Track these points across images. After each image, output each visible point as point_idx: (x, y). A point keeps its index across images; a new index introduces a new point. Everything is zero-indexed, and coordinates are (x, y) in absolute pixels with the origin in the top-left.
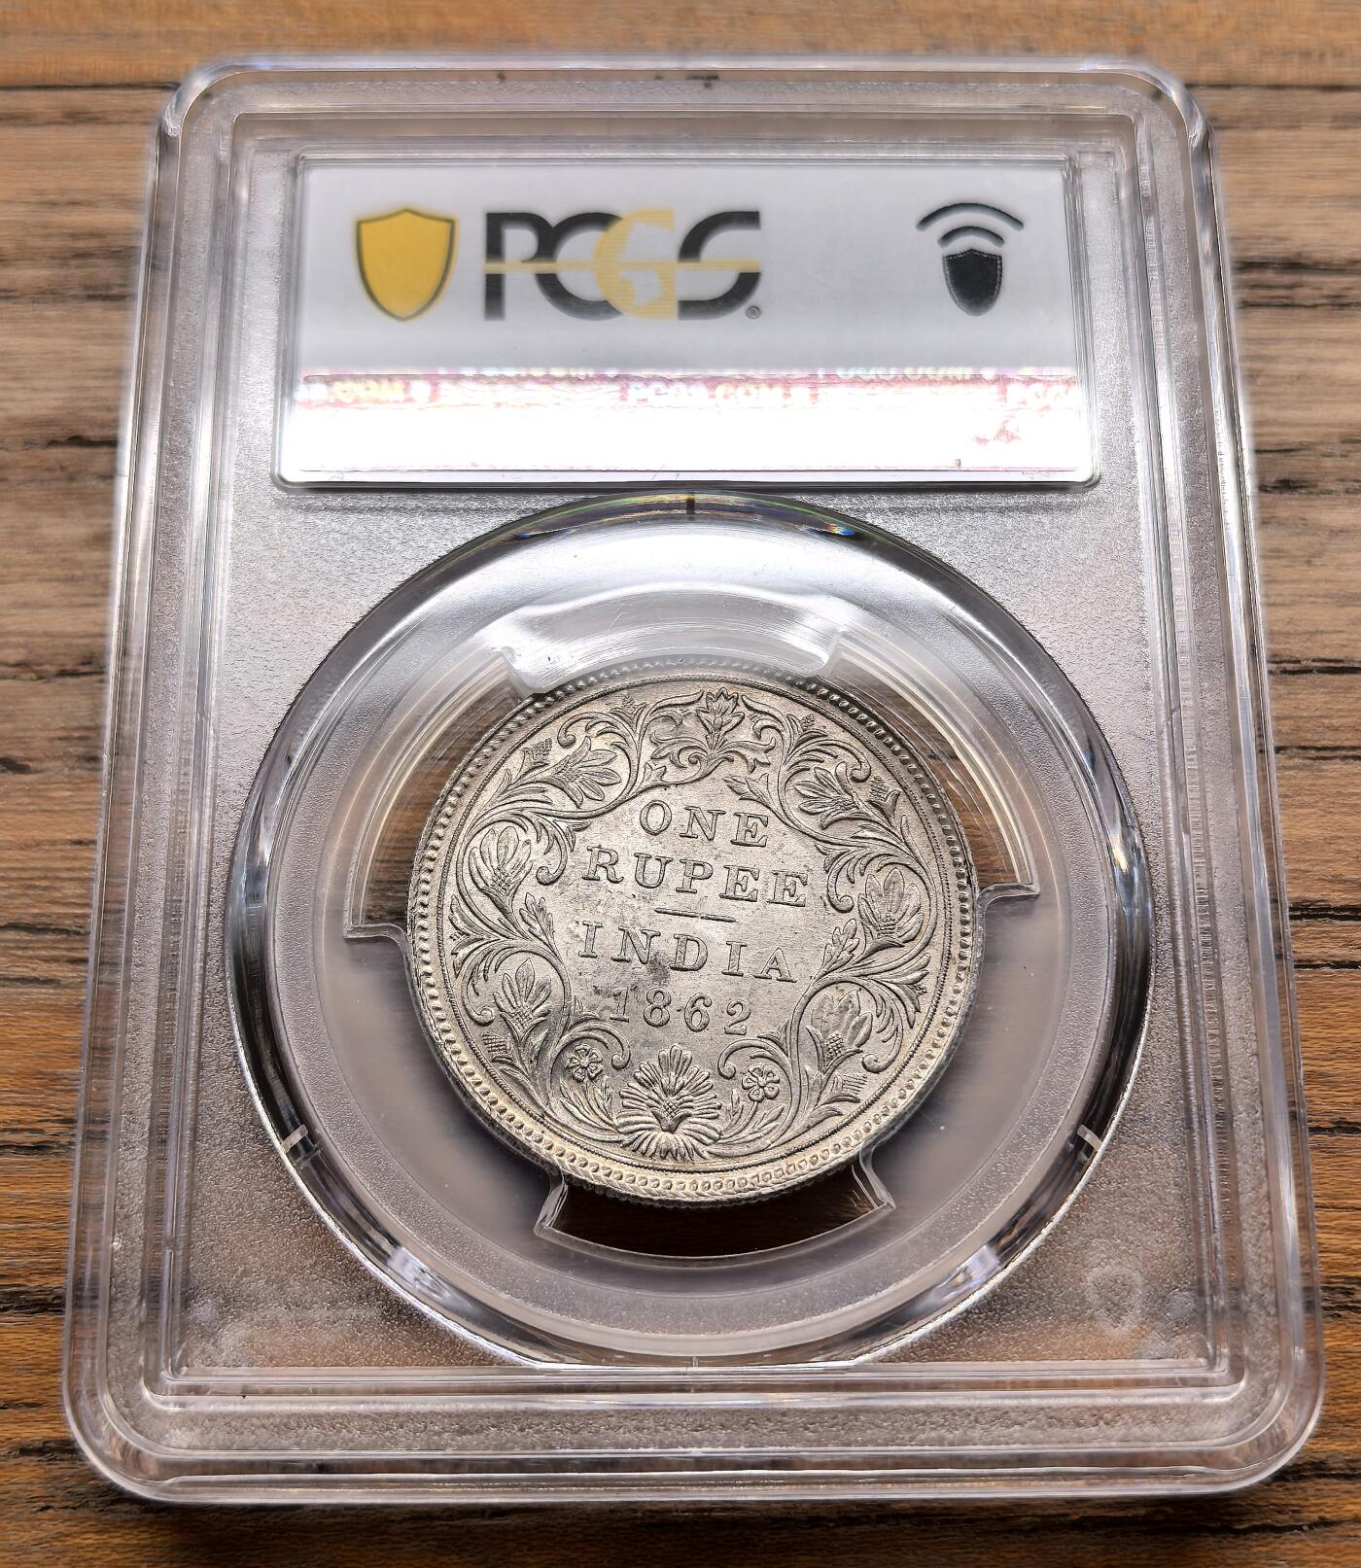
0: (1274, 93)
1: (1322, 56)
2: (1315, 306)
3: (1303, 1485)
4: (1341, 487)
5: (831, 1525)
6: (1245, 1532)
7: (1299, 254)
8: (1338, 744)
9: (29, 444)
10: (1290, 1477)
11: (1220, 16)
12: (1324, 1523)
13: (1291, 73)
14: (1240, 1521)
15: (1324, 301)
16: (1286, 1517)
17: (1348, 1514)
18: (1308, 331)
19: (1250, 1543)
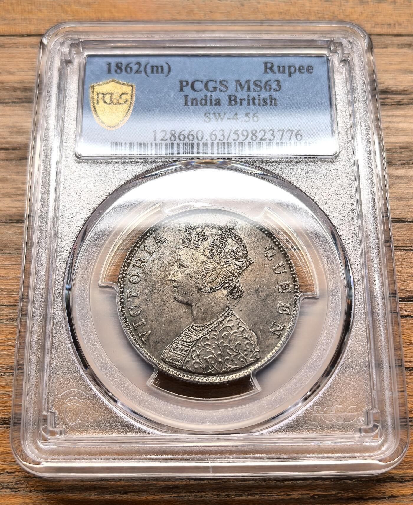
0: (379, 37)
1: (394, 25)
2: (392, 105)
3: (386, 484)
4: (400, 163)
5: (233, 497)
7: (387, 88)
8: (398, 245)
10: (382, 482)
11: (361, 13)
12: (393, 496)
13: (384, 30)
14: (366, 496)
15: (395, 103)
16: (381, 495)
17: (400, 494)
18: (390, 113)
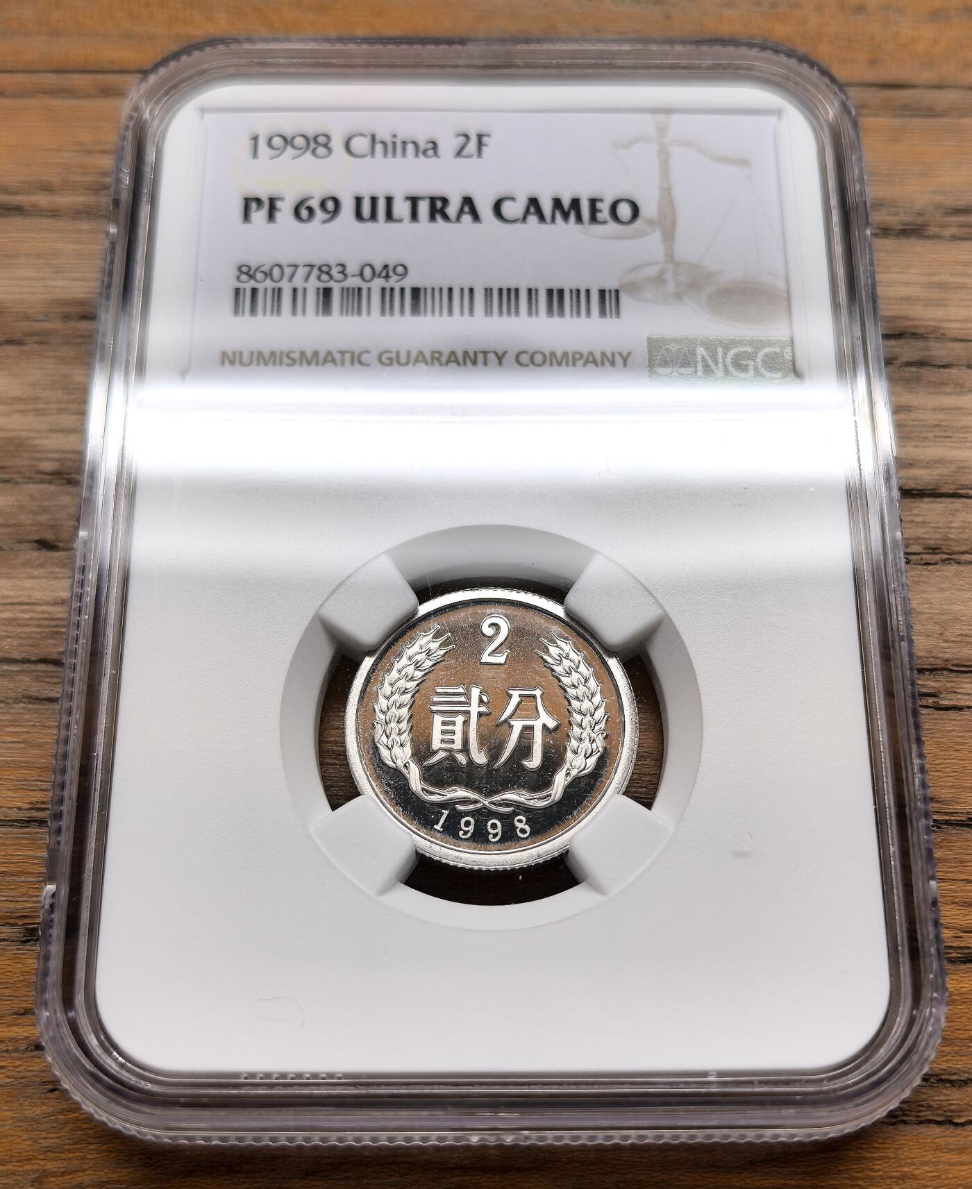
6: (963, 1124)
9: (66, 317)
19: (965, 1133)
